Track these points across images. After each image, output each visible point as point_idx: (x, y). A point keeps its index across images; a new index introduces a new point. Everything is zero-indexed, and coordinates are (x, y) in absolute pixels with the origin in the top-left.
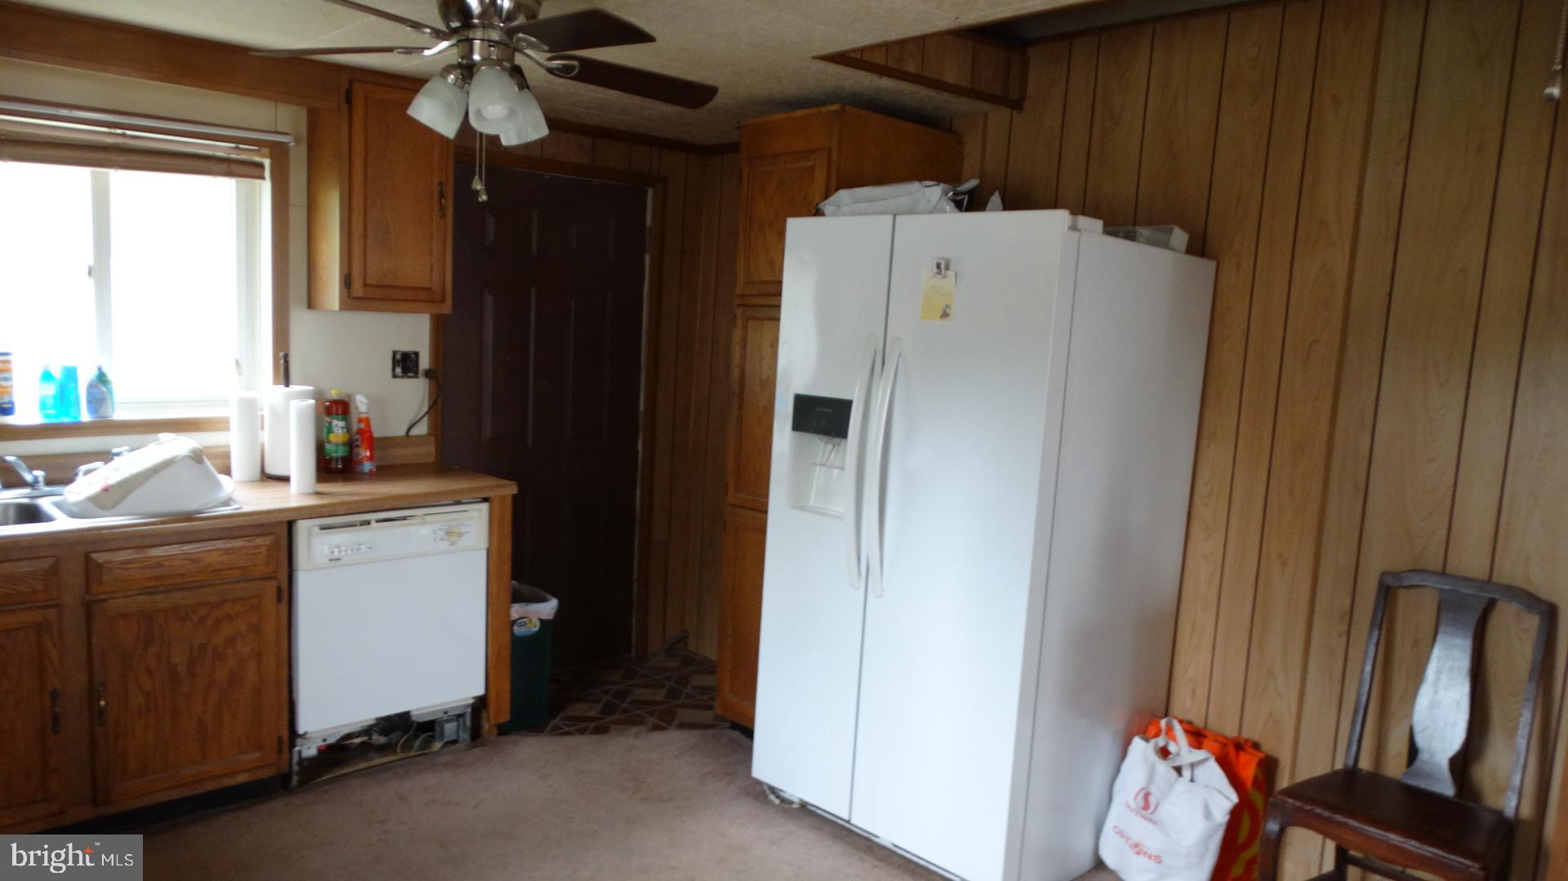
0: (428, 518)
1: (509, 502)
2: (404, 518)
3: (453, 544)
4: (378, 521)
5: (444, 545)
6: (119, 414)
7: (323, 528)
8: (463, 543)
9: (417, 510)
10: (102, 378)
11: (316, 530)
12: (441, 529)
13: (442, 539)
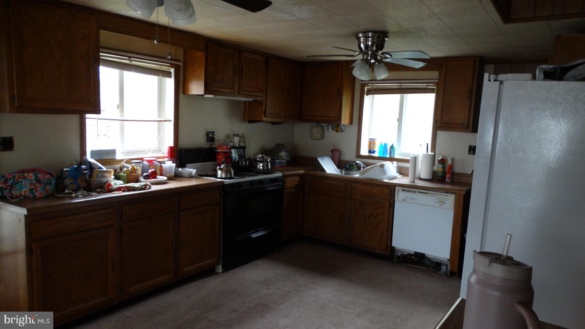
0: (435, 195)
1: (462, 196)
2: (427, 193)
3: (441, 205)
4: (419, 192)
5: (438, 205)
6: (396, 156)
7: (403, 190)
8: (445, 206)
9: (431, 192)
10: (392, 147)
11: (401, 190)
12: (438, 200)
13: (437, 203)
